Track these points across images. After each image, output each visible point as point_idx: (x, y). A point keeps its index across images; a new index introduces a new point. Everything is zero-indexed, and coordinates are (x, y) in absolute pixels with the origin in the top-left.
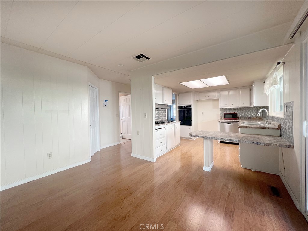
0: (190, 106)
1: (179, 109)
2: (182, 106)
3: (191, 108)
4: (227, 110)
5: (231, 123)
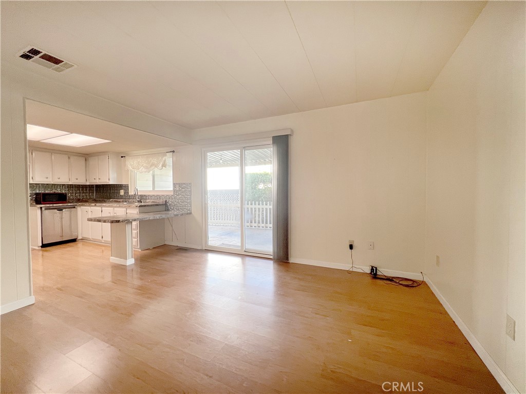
5: (65, 208)
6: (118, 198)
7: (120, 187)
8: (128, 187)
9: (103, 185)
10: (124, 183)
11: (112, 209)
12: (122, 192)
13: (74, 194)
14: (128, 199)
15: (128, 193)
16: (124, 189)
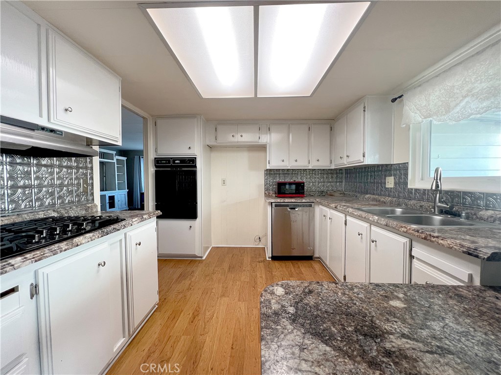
0: (193, 161)
1: (156, 167)
2: (168, 160)
3: (195, 167)
4: (280, 174)
5: (299, 206)
6: (381, 195)
7: (386, 170)
8: (406, 169)
9: (355, 168)
10: (396, 160)
11: (366, 225)
12: (390, 182)
13: (317, 183)
14: (405, 198)
15: (406, 184)
16: (395, 175)
